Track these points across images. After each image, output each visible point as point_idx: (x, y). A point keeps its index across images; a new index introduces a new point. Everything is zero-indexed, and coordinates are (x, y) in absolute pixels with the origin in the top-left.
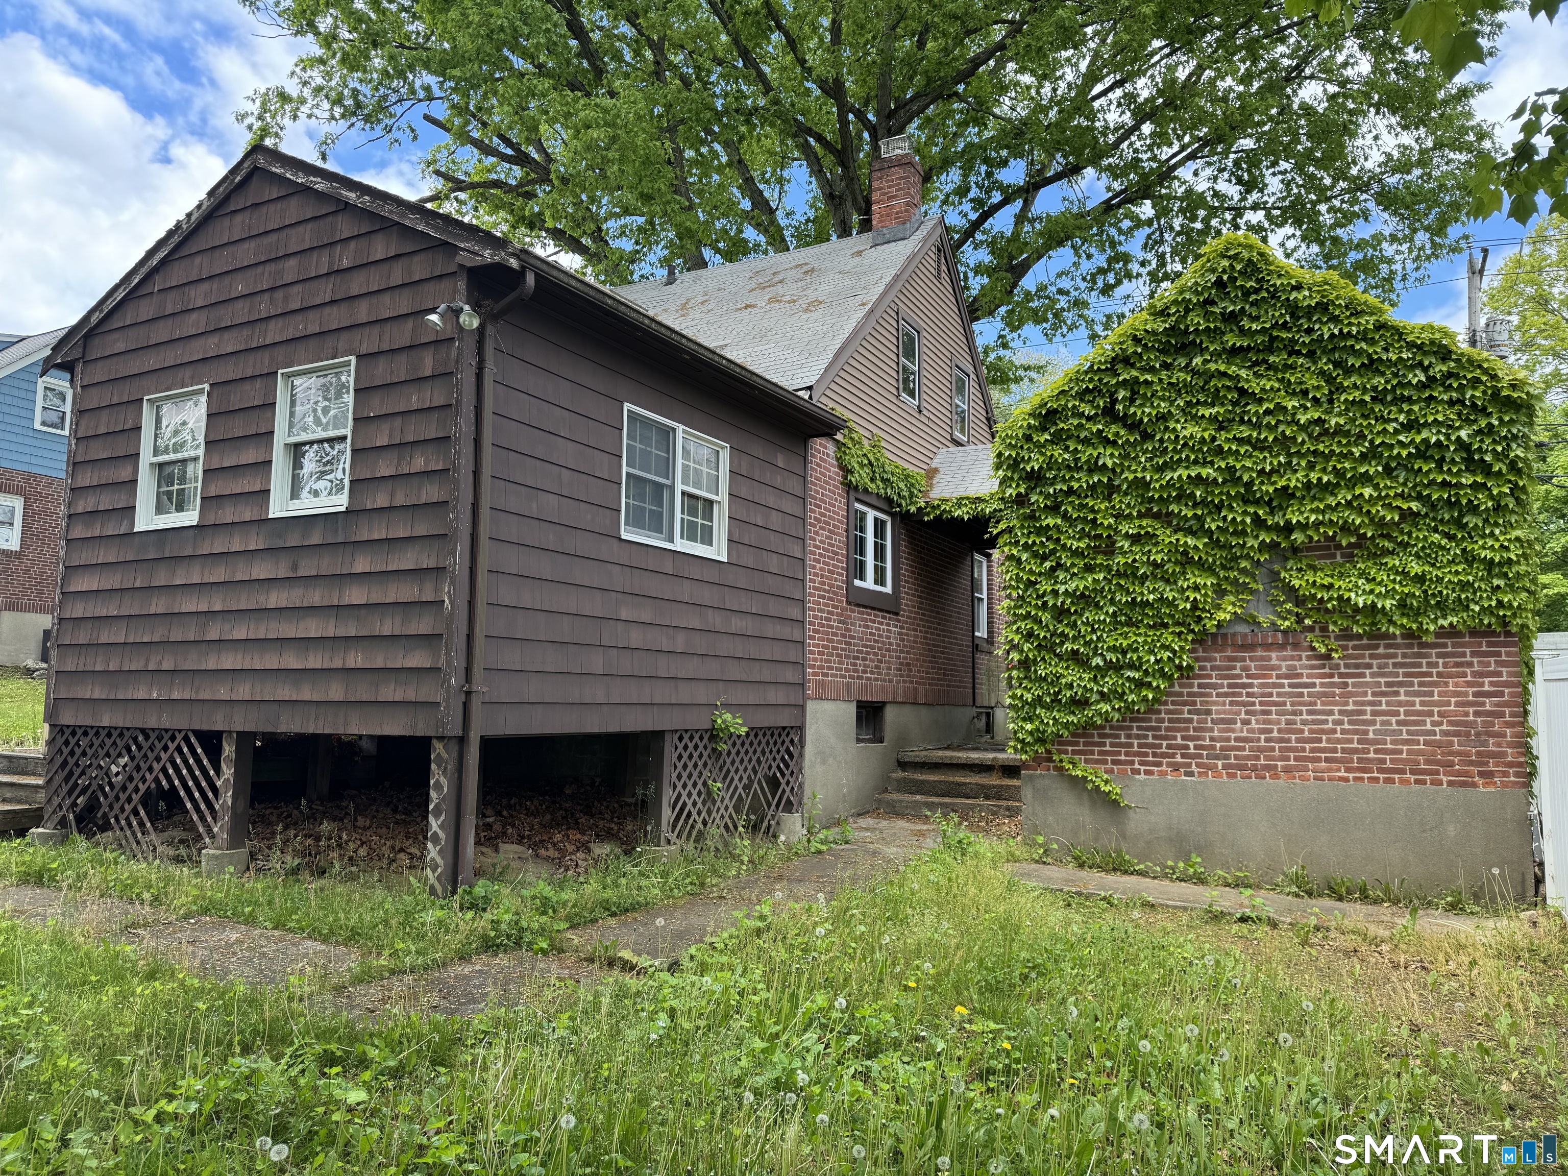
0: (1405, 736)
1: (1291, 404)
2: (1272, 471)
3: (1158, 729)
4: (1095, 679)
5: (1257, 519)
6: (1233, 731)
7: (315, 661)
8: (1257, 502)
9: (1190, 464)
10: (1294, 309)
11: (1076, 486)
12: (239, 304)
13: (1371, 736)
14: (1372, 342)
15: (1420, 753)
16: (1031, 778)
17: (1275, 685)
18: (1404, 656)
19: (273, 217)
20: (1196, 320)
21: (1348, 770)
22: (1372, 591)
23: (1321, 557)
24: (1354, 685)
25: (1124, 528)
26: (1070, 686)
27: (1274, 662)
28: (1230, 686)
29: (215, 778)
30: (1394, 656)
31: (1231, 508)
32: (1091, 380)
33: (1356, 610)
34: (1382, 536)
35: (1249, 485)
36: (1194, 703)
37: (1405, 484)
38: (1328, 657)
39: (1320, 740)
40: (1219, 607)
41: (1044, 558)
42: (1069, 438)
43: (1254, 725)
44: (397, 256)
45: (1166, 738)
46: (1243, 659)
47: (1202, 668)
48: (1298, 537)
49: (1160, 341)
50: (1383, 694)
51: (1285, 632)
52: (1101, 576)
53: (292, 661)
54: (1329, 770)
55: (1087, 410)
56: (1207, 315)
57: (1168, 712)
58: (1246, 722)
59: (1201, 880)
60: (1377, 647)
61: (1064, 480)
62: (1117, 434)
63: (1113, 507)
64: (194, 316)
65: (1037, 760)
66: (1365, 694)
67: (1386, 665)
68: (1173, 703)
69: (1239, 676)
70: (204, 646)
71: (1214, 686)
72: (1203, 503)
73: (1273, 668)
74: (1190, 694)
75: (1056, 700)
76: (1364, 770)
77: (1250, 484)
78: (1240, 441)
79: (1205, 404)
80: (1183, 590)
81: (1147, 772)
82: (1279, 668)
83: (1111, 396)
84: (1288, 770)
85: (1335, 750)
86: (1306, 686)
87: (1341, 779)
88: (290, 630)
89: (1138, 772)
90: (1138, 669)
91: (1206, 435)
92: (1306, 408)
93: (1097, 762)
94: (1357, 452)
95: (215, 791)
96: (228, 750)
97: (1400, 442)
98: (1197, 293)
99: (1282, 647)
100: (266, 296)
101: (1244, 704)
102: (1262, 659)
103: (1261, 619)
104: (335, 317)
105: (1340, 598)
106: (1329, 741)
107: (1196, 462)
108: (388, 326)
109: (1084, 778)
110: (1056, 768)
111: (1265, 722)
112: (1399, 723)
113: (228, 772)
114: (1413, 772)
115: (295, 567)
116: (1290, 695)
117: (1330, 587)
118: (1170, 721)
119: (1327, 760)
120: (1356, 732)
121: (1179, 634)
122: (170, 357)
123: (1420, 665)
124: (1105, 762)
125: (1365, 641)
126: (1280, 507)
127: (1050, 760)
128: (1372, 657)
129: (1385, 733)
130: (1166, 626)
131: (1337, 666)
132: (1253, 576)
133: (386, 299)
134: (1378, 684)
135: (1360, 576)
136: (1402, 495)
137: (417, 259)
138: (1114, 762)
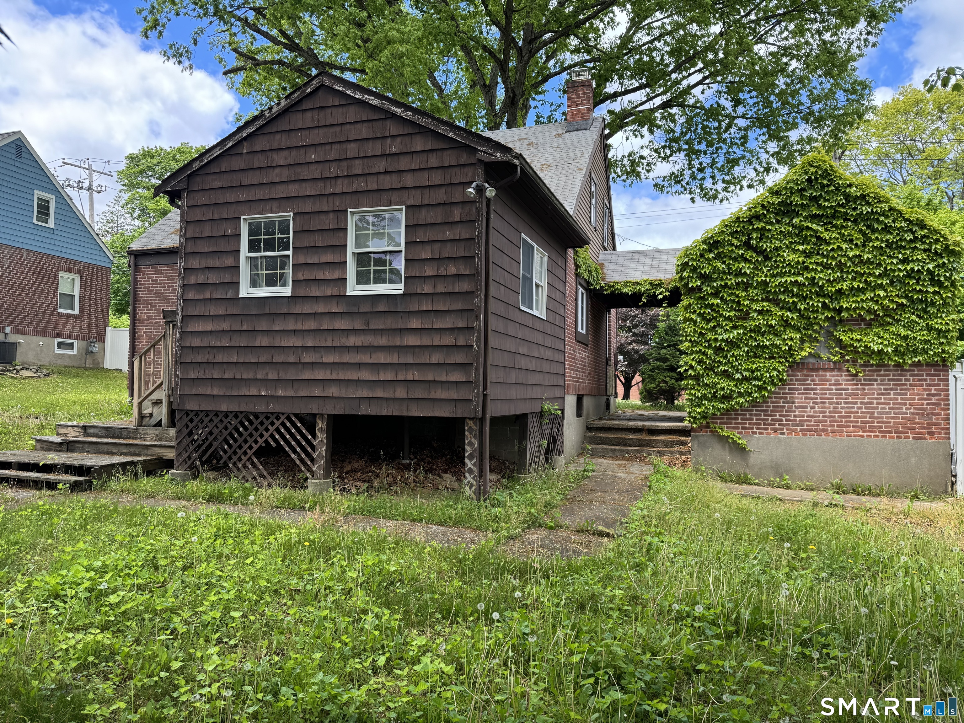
0: (892, 415)
1: (844, 246)
2: (834, 280)
3: (767, 411)
4: (736, 386)
5: (824, 304)
6: (806, 412)
7: (384, 376)
8: (824, 296)
9: (790, 274)
10: (847, 196)
11: (729, 283)
12: (314, 167)
13: (876, 415)
14: (887, 217)
15: (900, 423)
16: (697, 437)
17: (828, 389)
18: (894, 375)
19: (337, 116)
20: (797, 199)
21: (864, 432)
22: (882, 343)
23: (854, 325)
24: (868, 390)
25: (755, 306)
26: (723, 389)
27: (828, 377)
28: (805, 389)
29: (312, 440)
30: (889, 375)
31: (811, 298)
32: (738, 226)
33: (873, 352)
34: (887, 316)
35: (821, 287)
36: (786, 398)
37: (899, 290)
38: (856, 375)
39: (850, 417)
40: (802, 349)
41: (709, 321)
42: (725, 257)
43: (817, 409)
44: (432, 150)
45: (771, 416)
46: (812, 376)
47: (791, 380)
48: (844, 314)
49: (775, 208)
50: (883, 394)
51: (835, 363)
52: (742, 331)
53: (367, 375)
54: (854, 432)
55: (735, 242)
56: (802, 197)
57: (772, 402)
58: (813, 408)
59: (788, 487)
60: (880, 371)
61: (722, 279)
62: (751, 256)
63: (749, 295)
64: (277, 170)
65: (701, 428)
66: (874, 394)
67: (884, 380)
68: (775, 398)
69: (810, 384)
70: (300, 366)
71: (797, 389)
72: (797, 295)
73: (827, 381)
74: (784, 393)
75: (714, 396)
76: (872, 432)
77: (823, 286)
78: (817, 264)
79: (799, 243)
80: (784, 340)
81: (760, 433)
82: (831, 380)
83: (748, 236)
84: (833, 432)
85: (857, 422)
86: (844, 389)
87: (860, 436)
88: (366, 358)
89: (756, 433)
90: (760, 380)
91: (800, 259)
92: (851, 249)
93: (734, 428)
94: (877, 272)
95: (313, 447)
96: (321, 424)
97: (899, 269)
98: (797, 184)
99: (832, 370)
100: (334, 164)
101: (812, 399)
102: (822, 376)
103: (822, 356)
104: (388, 182)
105: (866, 346)
106: (854, 417)
107: (794, 274)
108: (427, 191)
109: (728, 436)
110: (711, 431)
111: (822, 408)
112: (890, 408)
113: (321, 437)
114: (895, 432)
115: (367, 323)
116: (836, 394)
117: (860, 340)
118: (773, 407)
119: (853, 427)
120: (868, 413)
121: (781, 363)
122: (259, 194)
123: (901, 380)
124: (738, 428)
125: (874, 368)
126: (836, 299)
127: (709, 427)
128: (878, 375)
129: (883, 414)
130: (774, 358)
131: (860, 380)
132: (819, 333)
133: (426, 174)
134: (880, 389)
135: (875, 335)
136: (897, 296)
137: (446, 153)
138: (742, 428)
